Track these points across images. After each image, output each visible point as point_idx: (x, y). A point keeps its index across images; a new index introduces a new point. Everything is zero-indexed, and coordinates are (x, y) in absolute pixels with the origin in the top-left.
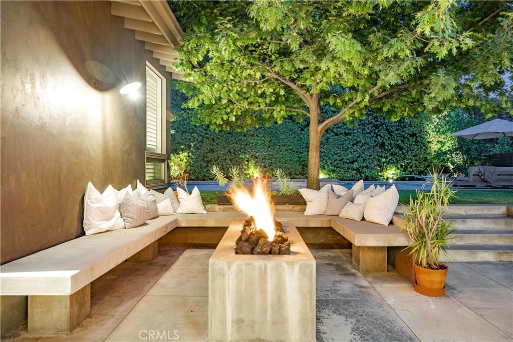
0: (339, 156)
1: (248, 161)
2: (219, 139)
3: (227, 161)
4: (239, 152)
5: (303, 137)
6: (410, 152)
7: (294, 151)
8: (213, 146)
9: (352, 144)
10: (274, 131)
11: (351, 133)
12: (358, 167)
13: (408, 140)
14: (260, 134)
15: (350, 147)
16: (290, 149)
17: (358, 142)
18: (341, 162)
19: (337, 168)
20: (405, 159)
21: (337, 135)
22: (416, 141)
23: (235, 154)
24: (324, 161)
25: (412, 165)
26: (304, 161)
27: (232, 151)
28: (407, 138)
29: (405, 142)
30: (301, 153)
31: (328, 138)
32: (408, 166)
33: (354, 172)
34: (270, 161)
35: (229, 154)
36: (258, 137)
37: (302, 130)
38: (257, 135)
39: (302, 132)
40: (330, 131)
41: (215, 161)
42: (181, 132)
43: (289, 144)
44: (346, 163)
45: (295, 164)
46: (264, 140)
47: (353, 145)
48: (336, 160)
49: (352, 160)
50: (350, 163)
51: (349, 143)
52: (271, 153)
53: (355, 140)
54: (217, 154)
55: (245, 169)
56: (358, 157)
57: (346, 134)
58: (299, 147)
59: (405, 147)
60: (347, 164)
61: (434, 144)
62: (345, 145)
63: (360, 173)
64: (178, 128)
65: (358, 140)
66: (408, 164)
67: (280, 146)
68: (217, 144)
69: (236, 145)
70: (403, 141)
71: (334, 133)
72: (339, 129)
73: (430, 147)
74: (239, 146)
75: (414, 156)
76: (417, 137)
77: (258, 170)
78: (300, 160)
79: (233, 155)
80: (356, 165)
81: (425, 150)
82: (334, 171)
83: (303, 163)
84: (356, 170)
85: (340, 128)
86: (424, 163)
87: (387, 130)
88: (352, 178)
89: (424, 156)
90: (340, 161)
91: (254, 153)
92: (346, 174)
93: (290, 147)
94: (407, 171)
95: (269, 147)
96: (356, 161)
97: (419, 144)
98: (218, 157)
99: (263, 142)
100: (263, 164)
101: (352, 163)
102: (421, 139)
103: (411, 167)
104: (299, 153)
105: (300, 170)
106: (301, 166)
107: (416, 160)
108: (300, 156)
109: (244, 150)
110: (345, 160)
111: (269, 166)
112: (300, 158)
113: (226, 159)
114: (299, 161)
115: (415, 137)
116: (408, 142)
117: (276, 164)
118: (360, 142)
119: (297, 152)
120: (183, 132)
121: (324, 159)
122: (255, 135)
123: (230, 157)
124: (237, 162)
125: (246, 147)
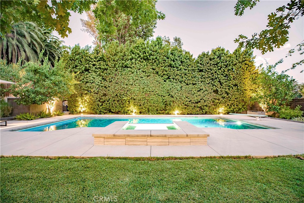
0: (189, 99)
1: (129, 102)
2: (109, 87)
3: (115, 102)
4: (123, 96)
5: (165, 86)
6: (233, 96)
7: (160, 95)
8: (105, 91)
9: (197, 91)
10: (146, 82)
11: (196, 83)
12: (201, 105)
13: (233, 89)
14: (137, 83)
15: (196, 92)
16: (157, 94)
17: (201, 90)
18: (190, 102)
19: (188, 106)
20: (230, 101)
21: (187, 84)
22: (238, 89)
23: (120, 97)
24: (179, 102)
25: (234, 105)
26: (166, 102)
27: (119, 95)
28: (232, 87)
29: (230, 90)
30: (164, 97)
31: (182, 87)
32: (232, 105)
33: (198, 109)
34: (144, 102)
35: (116, 97)
36: (136, 86)
37: (165, 81)
38: (135, 85)
39: (165, 82)
40: (183, 82)
41: (108, 101)
42: (85, 83)
43: (157, 90)
44: (193, 103)
45: (160, 104)
47: (198, 91)
48: (187, 101)
49: (197, 101)
50: (195, 103)
51: (195, 90)
52: (144, 96)
53: (199, 88)
54: (109, 97)
55: (127, 107)
56: (201, 99)
57: (193, 84)
58: (163, 92)
59: (230, 93)
60: (194, 103)
61: (248, 91)
62: (192, 91)
63: (202, 109)
64: (83, 80)
65: (201, 88)
66: (232, 104)
67: (150, 92)
68: (108, 90)
69: (121, 91)
70: (229, 89)
71: (185, 83)
72: (189, 81)
73: (246, 93)
74: (123, 92)
75: (236, 99)
76: (238, 86)
77: (136, 107)
78: (164, 101)
79: (119, 98)
80: (199, 105)
81: (243, 95)
82: (186, 108)
83: (165, 103)
84: (199, 108)
85: (190, 80)
86: (242, 103)
87: (220, 82)
88: (197, 113)
89: (242, 99)
90: (189, 101)
91: (133, 96)
92: (193, 110)
93: (157, 93)
94: (231, 108)
95: (143, 93)
96: (199, 102)
97: (239, 91)
98: (109, 99)
99: (139, 89)
100: (139, 104)
101: (197, 103)
102: (241, 88)
103: (234, 106)
104: (162, 97)
105: (163, 107)
106: (164, 105)
107: (237, 102)
108: (163, 98)
109: (126, 94)
110: (193, 101)
111: (143, 105)
112: (163, 100)
113: (114, 101)
114: (162, 101)
115: (237, 87)
116: (232, 90)
117: (147, 103)
118: (202, 89)
119: (161, 96)
120: (87, 82)
121: (179, 101)
122: (134, 84)
123: (117, 99)
124: (122, 102)
125: (127, 92)
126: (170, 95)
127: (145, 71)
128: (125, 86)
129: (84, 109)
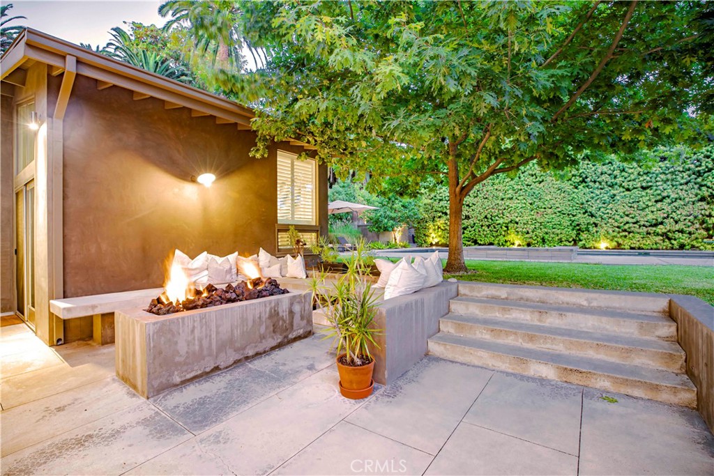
0: (633, 218)
1: (507, 227)
2: (474, 205)
3: (483, 228)
4: (497, 218)
5: (576, 197)
7: (565, 214)
9: (653, 200)
10: (537, 192)
11: (651, 186)
12: (664, 231)
14: (520, 196)
15: (650, 205)
16: (559, 212)
17: (664, 198)
18: (635, 225)
19: (629, 233)
21: (628, 190)
23: (492, 220)
24: (608, 225)
26: (578, 225)
27: (489, 216)
30: (574, 216)
31: (615, 195)
33: (658, 239)
34: (533, 226)
35: (486, 220)
36: (518, 200)
37: (576, 188)
39: (576, 190)
40: (616, 187)
41: (472, 227)
42: (437, 201)
43: (558, 205)
44: (644, 226)
45: (566, 229)
46: (525, 203)
47: (656, 201)
48: (627, 223)
49: (654, 222)
50: (651, 226)
51: (649, 200)
52: (534, 217)
53: (658, 195)
54: (473, 221)
55: (504, 236)
56: (664, 218)
57: (644, 188)
58: (571, 208)
60: (646, 227)
62: (641, 203)
63: (670, 239)
64: (435, 197)
65: (665, 194)
67: (545, 208)
69: (493, 211)
71: (623, 187)
72: (631, 183)
74: (496, 211)
77: (519, 237)
78: (573, 224)
79: (490, 221)
80: (660, 229)
82: (626, 236)
83: (578, 228)
84: (662, 236)
85: (634, 180)
88: (655, 246)
90: (634, 223)
91: (513, 218)
92: (645, 241)
93: (559, 210)
95: (532, 211)
96: (662, 223)
98: (474, 224)
99: (524, 205)
100: (524, 230)
101: (655, 225)
104: (571, 216)
105: (574, 236)
106: (575, 232)
108: (573, 219)
109: (501, 215)
110: (642, 223)
111: (533, 232)
112: (573, 222)
113: (482, 226)
114: (571, 225)
117: (541, 229)
118: (668, 197)
119: (568, 215)
120: (440, 200)
121: (608, 222)
122: (514, 198)
123: (487, 223)
124: (495, 228)
125: (504, 211)
126: (586, 212)
127: (535, 174)
128: (500, 202)
129: (436, 240)
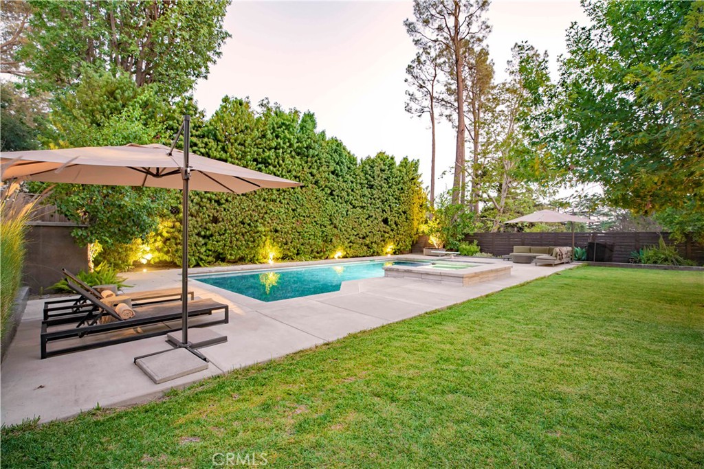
0: (355, 231)
1: (266, 236)
2: (229, 202)
3: (237, 236)
4: (256, 223)
6: (402, 228)
7: (319, 224)
8: (217, 212)
9: (365, 218)
10: (300, 198)
13: (402, 217)
14: (284, 199)
15: (364, 221)
16: (315, 222)
17: (369, 217)
18: (357, 237)
19: (353, 243)
20: (399, 234)
21: (354, 207)
22: (407, 218)
23: (250, 226)
25: (402, 241)
26: (326, 236)
27: (247, 221)
28: (401, 215)
29: (400, 219)
30: (324, 227)
31: (348, 210)
32: (400, 242)
33: (365, 248)
34: (293, 236)
35: (242, 226)
36: (282, 203)
38: (280, 201)
39: (327, 201)
40: (349, 203)
41: (220, 235)
43: (315, 215)
44: (360, 238)
46: (288, 209)
47: (367, 219)
49: (365, 235)
50: (363, 238)
52: (294, 226)
53: (368, 214)
54: (225, 226)
56: (370, 232)
58: (323, 219)
59: (399, 223)
62: (360, 219)
63: (370, 248)
66: (400, 239)
67: (304, 217)
68: (225, 210)
70: (398, 217)
71: (352, 205)
72: (356, 202)
73: (413, 224)
75: (404, 232)
78: (323, 235)
79: (247, 227)
81: (410, 226)
82: (351, 247)
83: (325, 238)
84: (367, 246)
85: (357, 200)
87: (390, 206)
88: (363, 255)
89: (410, 232)
90: (356, 235)
91: (274, 225)
92: (359, 250)
93: (316, 219)
94: (399, 246)
95: (293, 218)
96: (368, 236)
97: (408, 221)
98: (225, 230)
99: (287, 211)
101: (365, 238)
102: (409, 216)
107: (405, 236)
108: (324, 229)
109: (262, 221)
110: (360, 235)
112: (323, 232)
113: (236, 234)
114: (321, 236)
115: (406, 214)
117: (299, 239)
118: (372, 216)
119: (321, 225)
122: (278, 200)
123: (244, 230)
124: (252, 237)
125: (265, 216)
126: (332, 223)
127: (299, 177)
128: (263, 203)
